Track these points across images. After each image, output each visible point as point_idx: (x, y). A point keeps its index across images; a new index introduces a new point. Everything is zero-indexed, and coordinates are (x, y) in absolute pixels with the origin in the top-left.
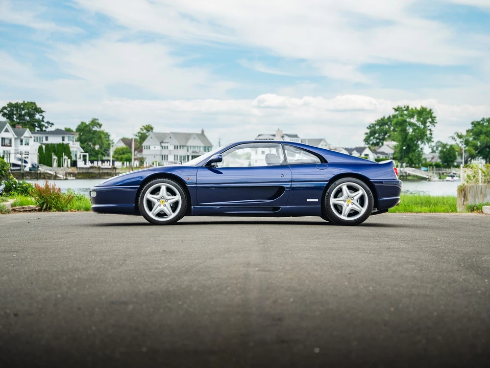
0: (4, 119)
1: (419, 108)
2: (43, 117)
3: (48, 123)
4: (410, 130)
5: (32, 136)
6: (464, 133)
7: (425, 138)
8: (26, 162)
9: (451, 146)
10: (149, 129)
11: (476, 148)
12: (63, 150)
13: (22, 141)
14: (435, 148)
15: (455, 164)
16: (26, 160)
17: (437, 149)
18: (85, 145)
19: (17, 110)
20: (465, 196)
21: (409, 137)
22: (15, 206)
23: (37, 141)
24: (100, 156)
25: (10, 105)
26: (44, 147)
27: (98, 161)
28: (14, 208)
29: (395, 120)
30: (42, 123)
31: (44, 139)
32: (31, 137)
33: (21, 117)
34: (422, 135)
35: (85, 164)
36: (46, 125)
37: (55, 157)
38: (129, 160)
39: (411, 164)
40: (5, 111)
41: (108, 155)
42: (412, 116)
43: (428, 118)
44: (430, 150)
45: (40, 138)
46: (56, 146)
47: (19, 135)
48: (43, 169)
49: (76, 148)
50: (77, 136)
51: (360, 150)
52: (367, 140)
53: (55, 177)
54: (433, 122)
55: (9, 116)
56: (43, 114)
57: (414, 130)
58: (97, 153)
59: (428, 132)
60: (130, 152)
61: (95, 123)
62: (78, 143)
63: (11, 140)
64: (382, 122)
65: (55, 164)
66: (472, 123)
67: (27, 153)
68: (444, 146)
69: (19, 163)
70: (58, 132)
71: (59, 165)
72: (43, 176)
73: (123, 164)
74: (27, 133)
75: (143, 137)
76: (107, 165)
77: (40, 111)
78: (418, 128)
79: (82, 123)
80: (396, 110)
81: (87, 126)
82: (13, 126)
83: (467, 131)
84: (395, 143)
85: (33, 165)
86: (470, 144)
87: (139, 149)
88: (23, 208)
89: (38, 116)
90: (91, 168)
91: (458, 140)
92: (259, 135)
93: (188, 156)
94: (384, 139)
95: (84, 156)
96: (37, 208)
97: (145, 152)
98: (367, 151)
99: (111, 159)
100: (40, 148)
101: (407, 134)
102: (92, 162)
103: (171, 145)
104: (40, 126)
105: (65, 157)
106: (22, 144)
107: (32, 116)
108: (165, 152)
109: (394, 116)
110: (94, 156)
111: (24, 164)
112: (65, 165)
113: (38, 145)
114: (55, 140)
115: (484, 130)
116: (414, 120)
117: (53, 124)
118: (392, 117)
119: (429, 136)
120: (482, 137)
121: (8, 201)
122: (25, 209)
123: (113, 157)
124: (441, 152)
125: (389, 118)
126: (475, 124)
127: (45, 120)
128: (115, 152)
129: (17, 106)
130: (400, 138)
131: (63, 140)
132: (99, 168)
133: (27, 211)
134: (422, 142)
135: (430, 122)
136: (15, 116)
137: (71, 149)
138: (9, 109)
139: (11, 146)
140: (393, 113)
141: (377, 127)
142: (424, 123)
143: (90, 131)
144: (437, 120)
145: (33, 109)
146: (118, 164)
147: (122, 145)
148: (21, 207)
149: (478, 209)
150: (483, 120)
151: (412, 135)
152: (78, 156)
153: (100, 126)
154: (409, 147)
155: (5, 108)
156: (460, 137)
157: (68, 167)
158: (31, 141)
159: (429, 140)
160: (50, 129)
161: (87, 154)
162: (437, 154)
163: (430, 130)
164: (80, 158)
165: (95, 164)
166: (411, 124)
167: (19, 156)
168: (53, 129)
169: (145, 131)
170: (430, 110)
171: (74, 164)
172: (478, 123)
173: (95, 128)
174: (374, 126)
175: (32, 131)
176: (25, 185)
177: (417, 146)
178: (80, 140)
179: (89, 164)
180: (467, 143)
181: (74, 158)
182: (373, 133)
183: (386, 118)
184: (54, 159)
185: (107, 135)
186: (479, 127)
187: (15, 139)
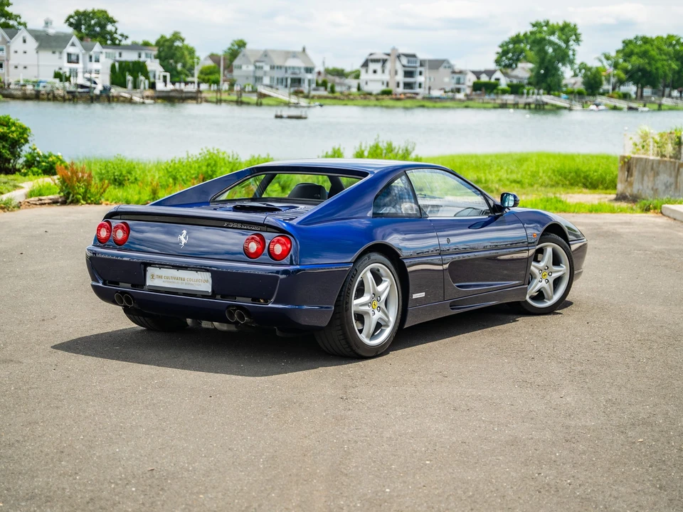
0: (70, 30)
1: (561, 24)
2: (116, 29)
3: (122, 35)
4: (550, 50)
5: (104, 51)
6: (613, 54)
7: (567, 59)
8: (95, 83)
9: (597, 68)
10: (242, 44)
11: (626, 71)
12: (138, 69)
13: (91, 57)
14: (578, 71)
15: (601, 91)
16: (97, 81)
17: (580, 71)
18: (166, 63)
19: (85, 20)
20: (629, 170)
21: (548, 57)
22: (31, 196)
23: (109, 57)
24: (183, 76)
25: (77, 13)
26: (117, 65)
27: (180, 82)
28: (28, 200)
29: (533, 38)
30: (115, 36)
31: (117, 55)
32: (101, 53)
33: (89, 26)
34: (563, 57)
35: (166, 86)
36: (120, 38)
37: (129, 78)
38: (217, 82)
39: (549, 91)
40: (71, 20)
41: (193, 76)
42: (553, 33)
43: (571, 36)
44: (572, 73)
45: (112, 54)
46: (131, 64)
47: (88, 49)
48: (115, 91)
49: (154, 66)
50: (155, 52)
51: (490, 73)
52: (498, 62)
53: (130, 101)
54: (577, 40)
55: (76, 26)
56: (116, 24)
57: (555, 50)
58: (179, 73)
59: (571, 53)
60: (219, 72)
61: (177, 37)
62: (158, 61)
63: (78, 56)
64: (516, 40)
65: (130, 85)
66: (624, 42)
67: (97, 72)
68: (589, 69)
69: (88, 84)
70: (134, 47)
71: (135, 86)
72: (115, 100)
73: (210, 86)
74: (97, 47)
75: (233, 54)
76: (191, 88)
77: (113, 21)
78: (560, 47)
79: (162, 37)
80: (534, 26)
81: (167, 40)
82: (81, 39)
83: (618, 52)
84: (530, 65)
85: (104, 87)
86: (619, 67)
87: (229, 68)
88: (41, 200)
89: (110, 27)
90: (172, 91)
91: (606, 63)
92: (371, 54)
93: (287, 79)
94: (518, 60)
95: (165, 77)
96: (60, 200)
97: (236, 73)
98: (498, 75)
99: (196, 80)
100: (113, 67)
101: (546, 53)
102: (173, 83)
103: (267, 64)
104: (113, 39)
105: (142, 78)
106: (91, 61)
107: (103, 27)
108: (259, 73)
109: (532, 33)
110: (175, 77)
111: (93, 85)
112: (142, 86)
113: (110, 62)
114: (130, 57)
115: (636, 50)
116: (554, 39)
117: (127, 37)
118: (529, 33)
119: (571, 57)
120: (634, 58)
121: (22, 188)
122: (43, 202)
123: (198, 78)
124: (585, 76)
125: (525, 34)
126: (627, 43)
127: (119, 32)
128: (202, 72)
129: (85, 14)
130: (537, 59)
131: (140, 57)
132: (182, 91)
133: (45, 204)
134: (564, 64)
135: (574, 41)
136: (83, 27)
137: (149, 68)
138: (76, 18)
139: (78, 63)
140: (529, 29)
141: (511, 46)
142: (567, 42)
143: (171, 47)
144: (582, 38)
145: (105, 19)
146: (204, 87)
147: (210, 63)
148: (37, 198)
149: (655, 208)
150: (636, 38)
151: (551, 56)
152: (157, 77)
153: (183, 40)
154: (547, 69)
155: (71, 17)
156: (608, 58)
157: (145, 88)
158: (102, 58)
159: (572, 62)
160: (124, 42)
161: (168, 75)
162: (580, 79)
163: (574, 50)
164: (159, 79)
165: (177, 86)
166: (551, 43)
167: (88, 75)
168: (128, 42)
169: (236, 47)
170: (575, 26)
171: (153, 86)
172: (630, 42)
173: (178, 44)
174: (508, 43)
175: (104, 44)
176: (51, 159)
177: (557, 69)
178: (158, 57)
179: (170, 87)
180: (616, 66)
181: (152, 80)
182: (505, 53)
183: (522, 34)
184: (129, 80)
185: (192, 52)
186: (631, 47)
187: (83, 54)
